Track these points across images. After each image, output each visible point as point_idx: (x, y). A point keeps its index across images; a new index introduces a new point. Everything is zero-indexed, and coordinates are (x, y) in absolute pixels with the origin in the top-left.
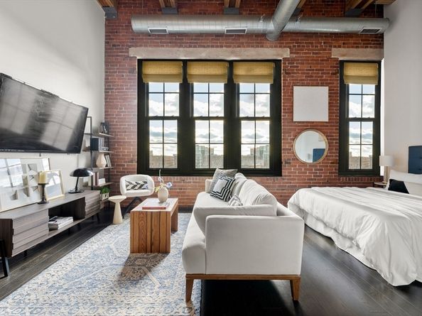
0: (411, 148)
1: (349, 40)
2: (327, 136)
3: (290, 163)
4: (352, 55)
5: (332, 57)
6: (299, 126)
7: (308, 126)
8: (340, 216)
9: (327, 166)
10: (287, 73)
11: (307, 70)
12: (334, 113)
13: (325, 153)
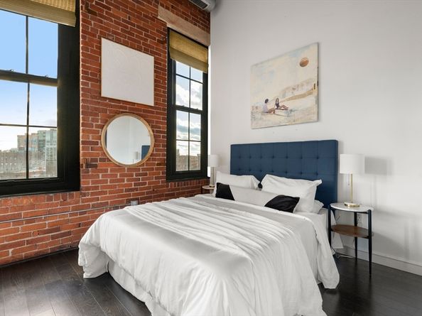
0: (233, 147)
1: (178, 6)
2: (152, 127)
3: (96, 166)
4: (181, 27)
5: (159, 17)
6: (112, 106)
7: (125, 108)
8: (157, 268)
9: (153, 169)
10: (90, 12)
11: (124, 21)
12: (161, 96)
13: (150, 151)
